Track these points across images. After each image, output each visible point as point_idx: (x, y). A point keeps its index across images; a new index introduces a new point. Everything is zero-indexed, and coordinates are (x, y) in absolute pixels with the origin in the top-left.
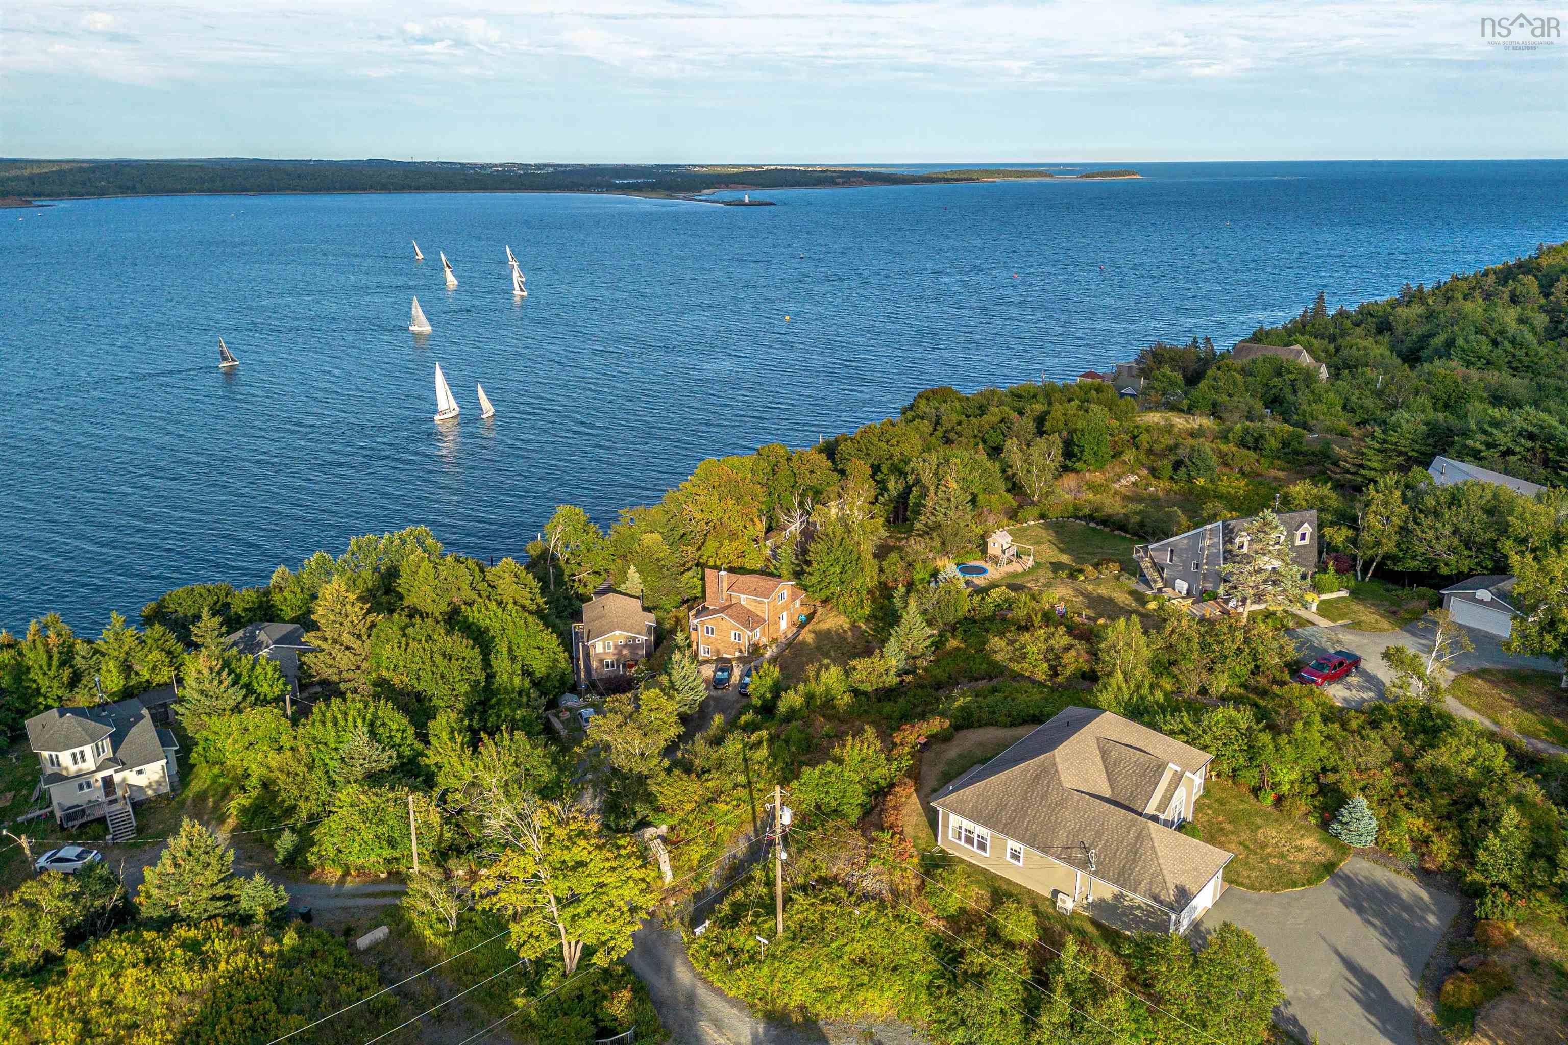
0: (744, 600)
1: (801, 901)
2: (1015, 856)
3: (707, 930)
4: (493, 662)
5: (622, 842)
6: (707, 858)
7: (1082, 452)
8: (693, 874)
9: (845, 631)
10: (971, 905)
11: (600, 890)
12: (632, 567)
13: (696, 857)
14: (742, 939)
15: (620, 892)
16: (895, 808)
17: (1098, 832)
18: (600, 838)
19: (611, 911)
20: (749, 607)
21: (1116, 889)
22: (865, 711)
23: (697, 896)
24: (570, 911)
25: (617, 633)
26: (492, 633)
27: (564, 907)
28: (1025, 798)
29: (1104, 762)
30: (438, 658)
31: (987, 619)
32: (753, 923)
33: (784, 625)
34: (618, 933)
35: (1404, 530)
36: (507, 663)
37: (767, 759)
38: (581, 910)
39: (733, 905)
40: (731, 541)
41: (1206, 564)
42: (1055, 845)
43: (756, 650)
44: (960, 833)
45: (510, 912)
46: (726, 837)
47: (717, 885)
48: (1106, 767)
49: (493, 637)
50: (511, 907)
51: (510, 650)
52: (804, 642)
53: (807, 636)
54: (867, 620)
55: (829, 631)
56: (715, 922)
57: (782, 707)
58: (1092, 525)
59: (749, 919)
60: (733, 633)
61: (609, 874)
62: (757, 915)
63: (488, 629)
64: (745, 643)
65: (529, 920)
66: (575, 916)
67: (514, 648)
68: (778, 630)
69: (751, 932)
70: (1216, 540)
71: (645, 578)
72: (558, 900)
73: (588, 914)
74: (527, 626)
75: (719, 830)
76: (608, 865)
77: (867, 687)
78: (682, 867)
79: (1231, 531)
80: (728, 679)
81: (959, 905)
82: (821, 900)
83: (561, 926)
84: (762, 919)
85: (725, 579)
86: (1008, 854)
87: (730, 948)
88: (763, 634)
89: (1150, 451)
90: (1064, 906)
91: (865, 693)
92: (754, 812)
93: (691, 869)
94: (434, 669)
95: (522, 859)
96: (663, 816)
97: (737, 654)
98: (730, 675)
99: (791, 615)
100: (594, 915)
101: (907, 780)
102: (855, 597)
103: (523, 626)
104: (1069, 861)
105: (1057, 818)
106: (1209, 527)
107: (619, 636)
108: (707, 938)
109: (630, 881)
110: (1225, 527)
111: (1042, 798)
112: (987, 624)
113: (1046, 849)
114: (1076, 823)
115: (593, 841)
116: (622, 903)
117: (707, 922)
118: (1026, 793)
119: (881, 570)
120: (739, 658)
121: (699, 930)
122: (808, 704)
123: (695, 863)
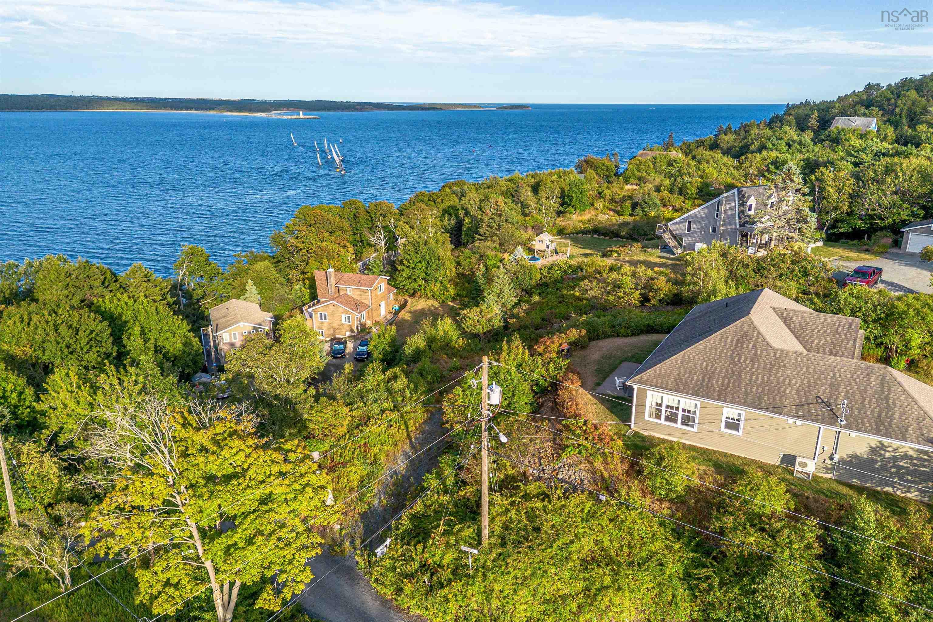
0: (350, 291)
1: (499, 502)
2: (732, 425)
3: (390, 548)
4: (126, 342)
5: (288, 446)
6: (369, 477)
7: (571, 200)
8: (355, 495)
9: (436, 309)
10: (696, 481)
11: (264, 508)
12: (249, 281)
13: (355, 478)
14: (438, 554)
15: (295, 505)
16: (571, 399)
17: (832, 384)
18: (262, 437)
19: (283, 533)
20: (354, 297)
21: (874, 440)
22: (481, 349)
23: (363, 516)
24: (223, 541)
25: (241, 324)
26: (124, 318)
27: (212, 539)
28: (732, 363)
29: (789, 327)
30: (63, 329)
31: (556, 282)
32: (446, 533)
33: (383, 312)
34: (290, 563)
35: (853, 197)
36: (140, 342)
37: (408, 386)
38: (238, 537)
39: (413, 518)
40: (329, 260)
41: (723, 225)
42: (786, 404)
43: (363, 329)
44: (660, 411)
45: (134, 555)
46: (382, 456)
47: (384, 502)
48: (793, 332)
49: (126, 322)
50: (135, 549)
51: (143, 333)
52: (403, 320)
53: (405, 315)
54: (454, 300)
55: (423, 309)
56: (396, 539)
57: (408, 350)
58: (595, 236)
59: (441, 529)
60: (343, 316)
61: (279, 481)
62: (449, 523)
63: (121, 315)
64: (354, 324)
65: (164, 564)
66: (229, 547)
67: (146, 331)
68: (379, 315)
69: (448, 543)
70: (733, 204)
71: (262, 290)
72: (202, 532)
73: (250, 541)
74: (158, 313)
75: (375, 450)
76: (276, 469)
77: (480, 329)
78: (343, 489)
79: (743, 196)
80: (344, 350)
81: (686, 483)
82: (523, 497)
83: (208, 564)
84: (458, 527)
85: (333, 275)
86: (723, 424)
87: (423, 566)
88: (368, 318)
89: (613, 201)
90: (806, 470)
91: (477, 336)
92: (408, 431)
93: (351, 490)
94: (59, 339)
95: (147, 481)
96: (315, 442)
97: (348, 334)
98: (345, 347)
99: (387, 305)
100: (260, 540)
101: (570, 375)
102: (439, 285)
103: (155, 313)
104: (807, 417)
105: (778, 379)
106: (726, 195)
107: (245, 327)
108: (392, 558)
109: (309, 490)
110: (740, 192)
111: (752, 360)
112: (559, 285)
113: (778, 409)
114: (802, 380)
115: (250, 442)
116: (297, 520)
117: (388, 540)
118: (732, 358)
119: (458, 264)
120: (350, 337)
121: (379, 551)
122: (430, 347)
123: (355, 484)
